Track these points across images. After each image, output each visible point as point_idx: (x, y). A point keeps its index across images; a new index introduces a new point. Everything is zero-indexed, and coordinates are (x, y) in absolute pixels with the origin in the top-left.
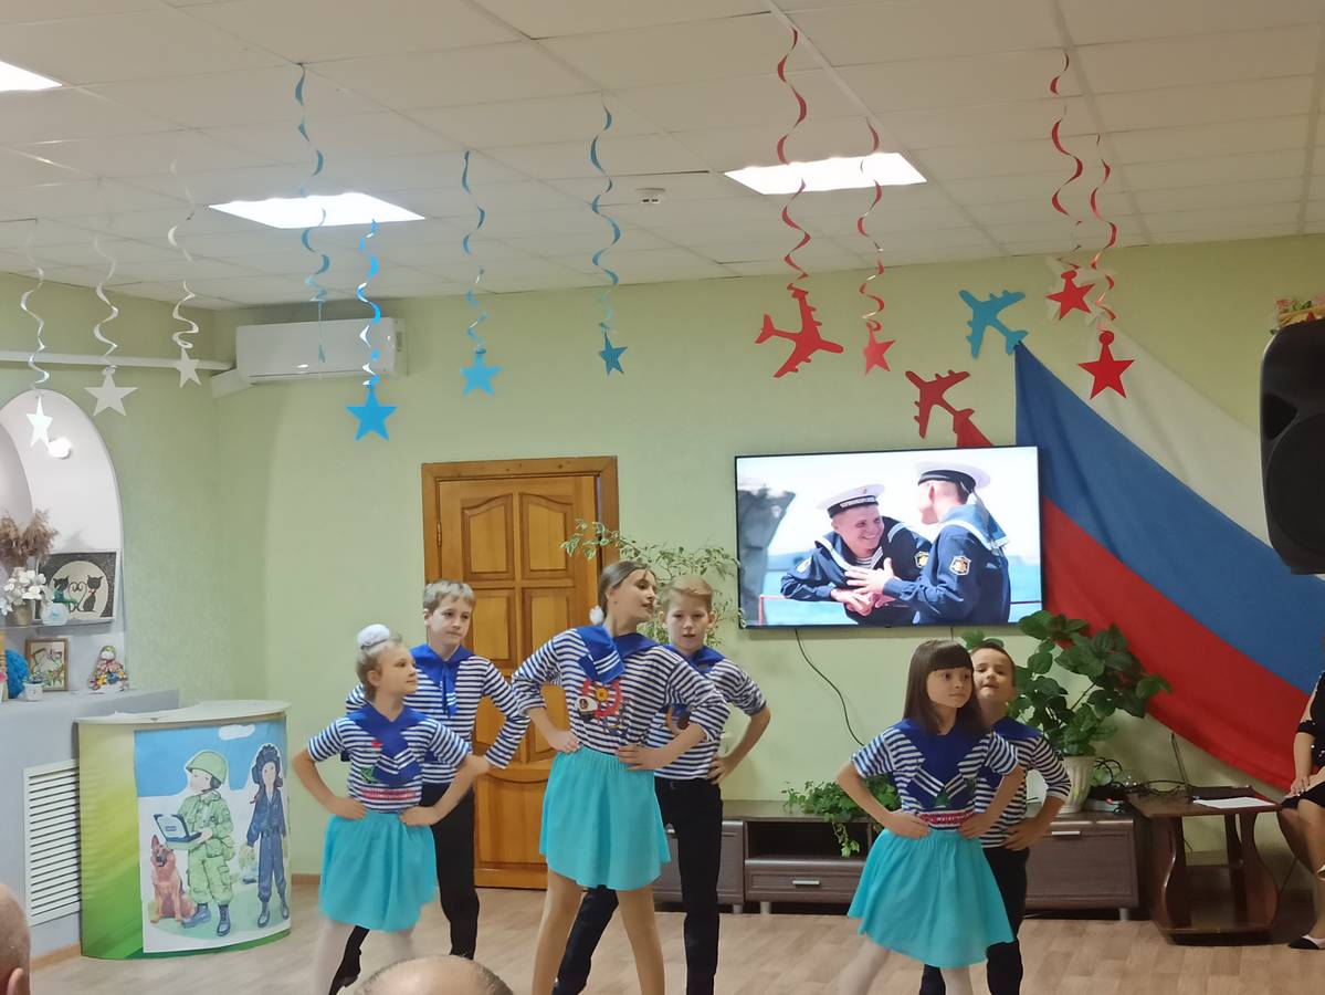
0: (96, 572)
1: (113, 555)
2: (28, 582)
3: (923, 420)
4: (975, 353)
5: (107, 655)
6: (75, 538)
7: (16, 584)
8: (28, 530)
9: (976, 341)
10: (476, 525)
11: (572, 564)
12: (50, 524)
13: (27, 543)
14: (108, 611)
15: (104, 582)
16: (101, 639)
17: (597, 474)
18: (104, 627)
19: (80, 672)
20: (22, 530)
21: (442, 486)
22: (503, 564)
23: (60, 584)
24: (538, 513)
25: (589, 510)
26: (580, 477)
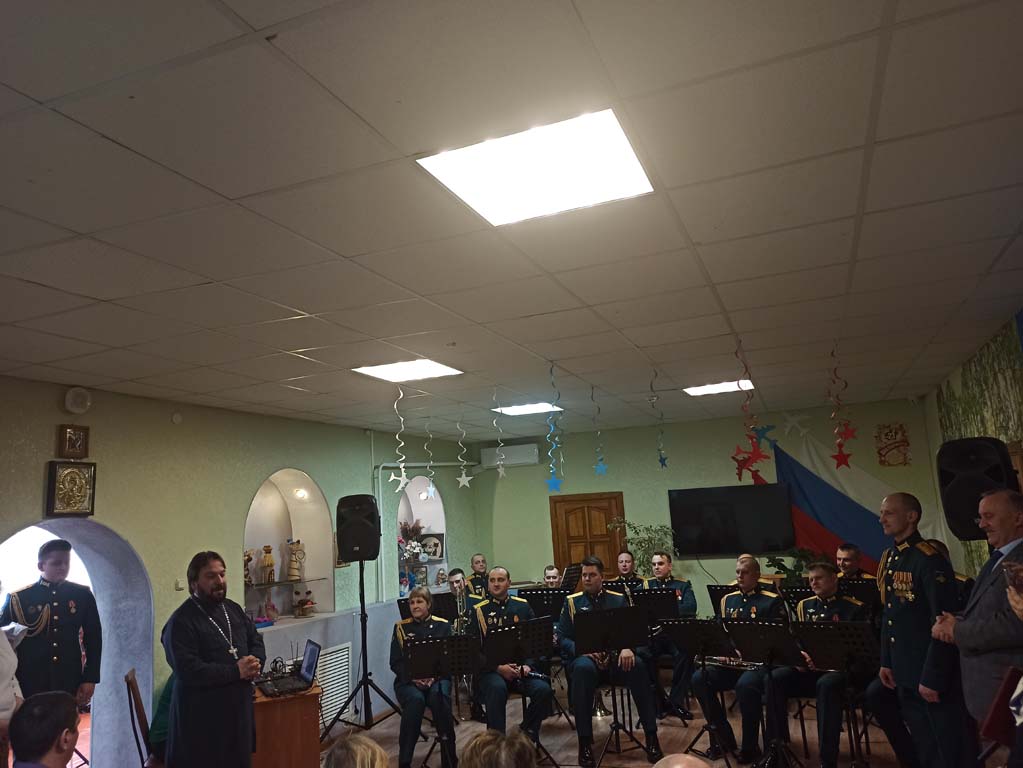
0: (437, 541)
1: (443, 535)
2: (414, 546)
3: (740, 475)
5: (441, 572)
6: (429, 528)
8: (414, 526)
10: (571, 518)
11: (610, 534)
12: (421, 524)
13: (413, 531)
14: (441, 556)
15: (440, 545)
16: (439, 566)
17: (615, 498)
18: (440, 562)
19: (431, 579)
21: (558, 505)
22: (582, 533)
23: (424, 546)
24: (595, 513)
25: (614, 511)
26: (610, 498)
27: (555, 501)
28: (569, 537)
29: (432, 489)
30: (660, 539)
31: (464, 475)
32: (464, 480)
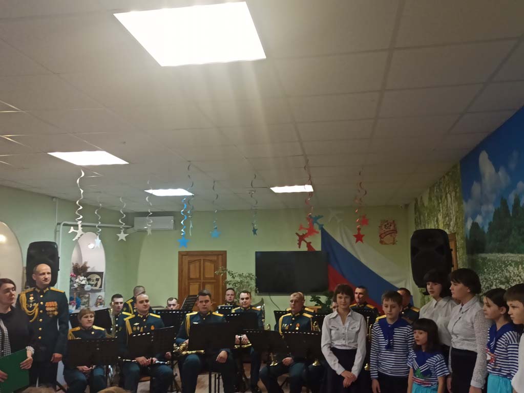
0: (98, 277)
1: (103, 273)
2: (82, 279)
3: (300, 244)
5: (100, 298)
6: (93, 268)
7: (79, 280)
10: (192, 266)
11: (216, 277)
12: (87, 265)
14: (101, 287)
15: (100, 280)
17: (222, 255)
18: (99, 291)
20: (80, 266)
21: (183, 257)
22: (198, 277)
23: (89, 280)
24: (208, 264)
25: (220, 263)
26: (218, 255)
27: (182, 255)
28: (189, 279)
29: (98, 241)
30: (247, 282)
31: (122, 232)
32: (122, 236)
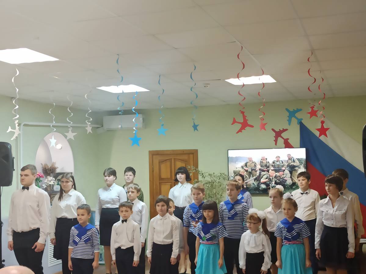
2: (50, 180)
3: (276, 141)
4: (289, 124)
6: (63, 168)
7: (48, 180)
8: (51, 167)
9: (290, 121)
10: (163, 166)
13: (50, 170)
17: (193, 154)
20: (49, 167)
21: (154, 157)
22: (169, 177)
26: (189, 154)
27: (153, 154)
28: (161, 180)
